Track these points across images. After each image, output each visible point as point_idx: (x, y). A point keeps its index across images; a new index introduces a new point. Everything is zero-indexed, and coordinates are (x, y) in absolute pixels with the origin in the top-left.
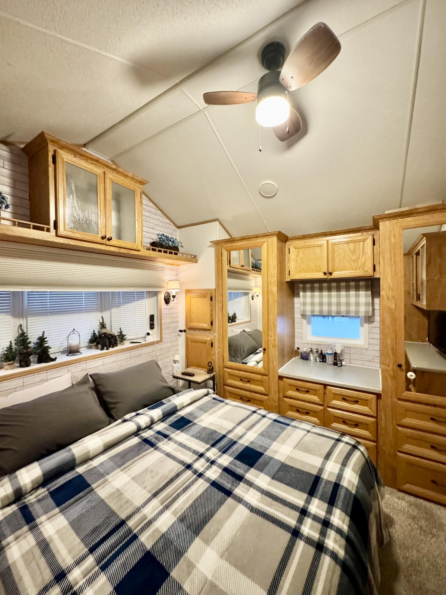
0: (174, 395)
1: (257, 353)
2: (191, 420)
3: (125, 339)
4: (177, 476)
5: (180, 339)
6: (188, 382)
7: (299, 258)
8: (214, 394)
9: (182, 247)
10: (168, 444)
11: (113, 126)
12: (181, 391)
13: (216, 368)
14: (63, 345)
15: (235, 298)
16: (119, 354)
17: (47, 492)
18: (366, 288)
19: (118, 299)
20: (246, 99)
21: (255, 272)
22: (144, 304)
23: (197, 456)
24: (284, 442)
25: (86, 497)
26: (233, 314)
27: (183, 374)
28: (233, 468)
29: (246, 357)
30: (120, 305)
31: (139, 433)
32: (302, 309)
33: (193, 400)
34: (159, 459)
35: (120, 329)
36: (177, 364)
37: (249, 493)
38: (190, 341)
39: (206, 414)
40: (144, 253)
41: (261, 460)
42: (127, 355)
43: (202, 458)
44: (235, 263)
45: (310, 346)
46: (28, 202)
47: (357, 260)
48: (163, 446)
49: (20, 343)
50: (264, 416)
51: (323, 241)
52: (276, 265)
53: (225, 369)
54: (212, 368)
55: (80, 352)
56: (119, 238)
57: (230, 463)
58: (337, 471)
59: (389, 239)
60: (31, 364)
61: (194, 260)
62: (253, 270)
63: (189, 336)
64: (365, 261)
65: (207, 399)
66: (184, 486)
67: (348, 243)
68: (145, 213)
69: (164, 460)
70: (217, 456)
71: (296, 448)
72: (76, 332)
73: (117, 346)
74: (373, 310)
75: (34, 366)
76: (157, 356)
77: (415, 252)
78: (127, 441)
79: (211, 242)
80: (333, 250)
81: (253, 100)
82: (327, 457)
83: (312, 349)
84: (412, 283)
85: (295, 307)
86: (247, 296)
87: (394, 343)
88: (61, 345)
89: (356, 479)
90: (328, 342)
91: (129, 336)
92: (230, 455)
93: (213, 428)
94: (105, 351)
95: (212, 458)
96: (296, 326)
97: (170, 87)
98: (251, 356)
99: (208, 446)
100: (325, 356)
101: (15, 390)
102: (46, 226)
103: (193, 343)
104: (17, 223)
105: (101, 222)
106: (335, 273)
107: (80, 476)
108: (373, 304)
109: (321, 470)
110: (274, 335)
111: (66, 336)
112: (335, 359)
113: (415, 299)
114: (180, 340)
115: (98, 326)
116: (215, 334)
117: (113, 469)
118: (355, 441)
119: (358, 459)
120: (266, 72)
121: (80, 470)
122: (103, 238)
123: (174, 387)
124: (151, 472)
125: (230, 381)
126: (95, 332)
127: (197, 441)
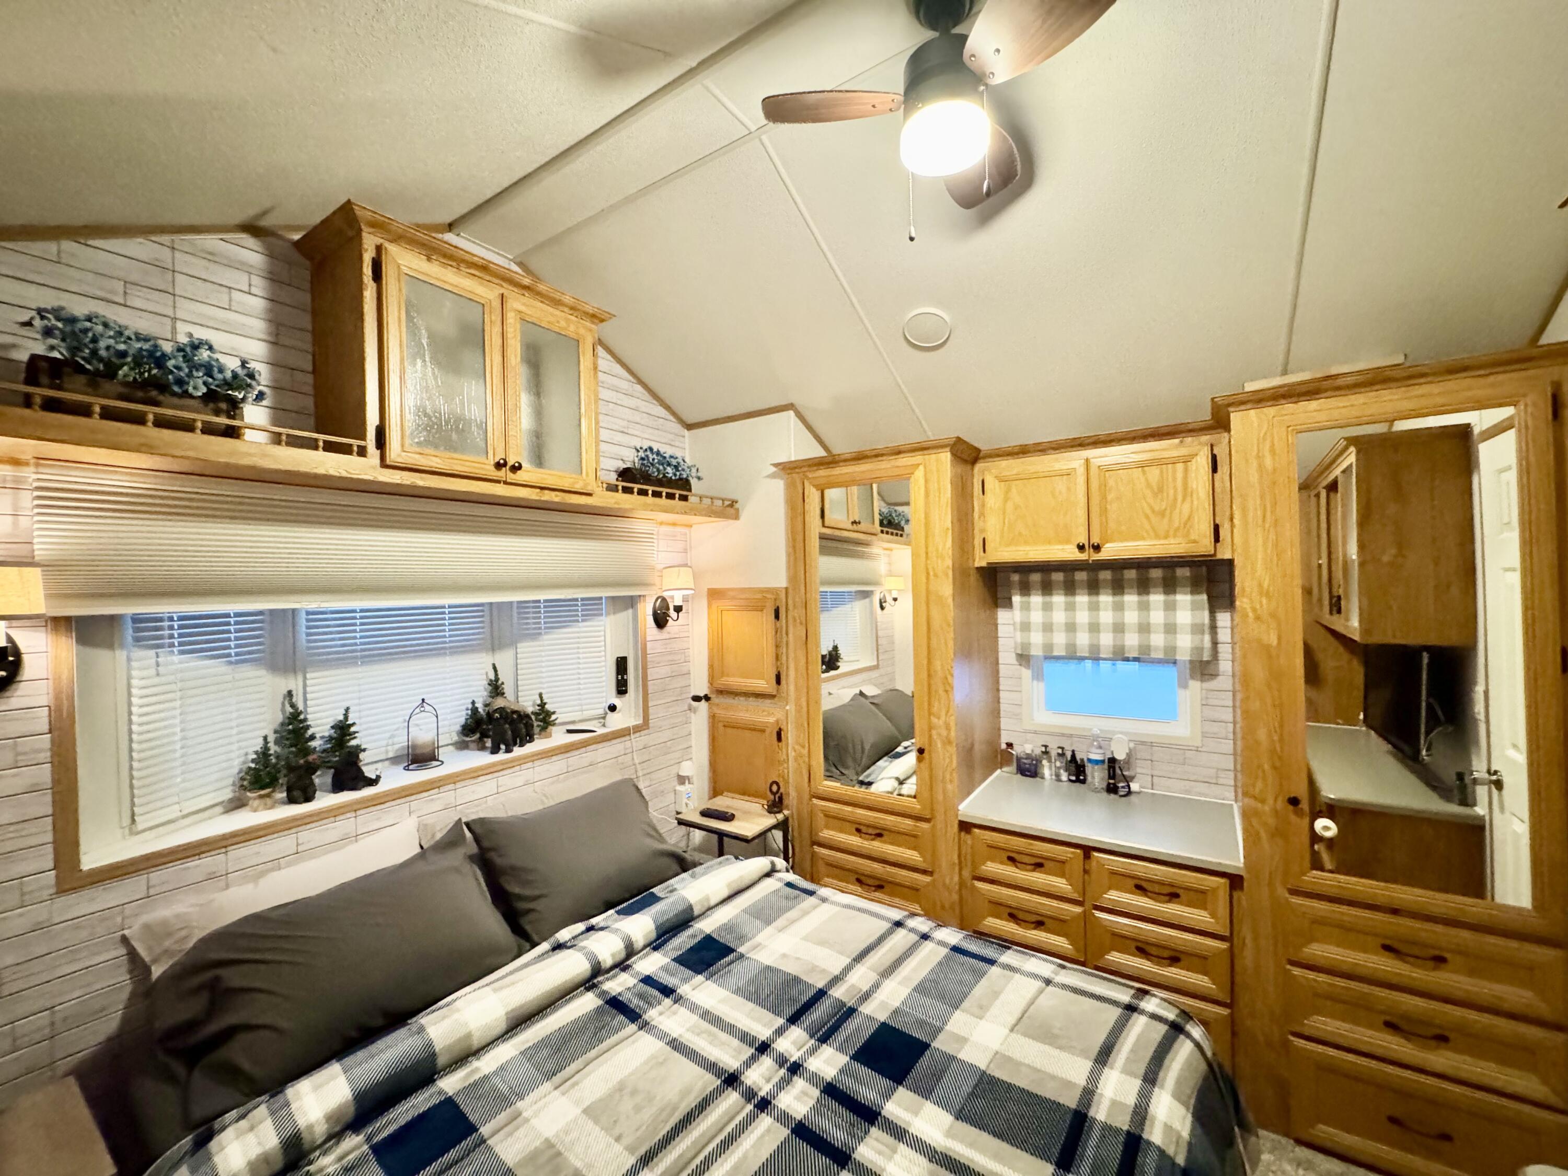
0: (684, 875)
1: (900, 755)
2: (732, 945)
3: (553, 724)
4: (703, 1105)
5: (694, 717)
6: (715, 837)
7: (1010, 505)
8: (788, 871)
9: (699, 478)
10: (675, 1013)
11: (525, 177)
12: (701, 864)
13: (791, 798)
14: (396, 740)
15: (835, 605)
16: (537, 763)
17: (366, 1147)
18: (1195, 586)
19: (534, 618)
20: (874, 106)
21: (889, 536)
22: (602, 628)
23: (753, 1050)
24: (981, 1011)
25: (466, 1161)
26: (831, 649)
27: (706, 814)
28: (849, 1085)
29: (868, 768)
30: (540, 634)
31: (595, 981)
32: (1019, 640)
33: (732, 892)
34: (653, 1057)
35: (541, 695)
36: (687, 787)
37: (897, 1157)
38: (721, 725)
39: (769, 930)
40: (603, 499)
41: (924, 1062)
42: (558, 765)
43: (764, 1057)
44: (836, 516)
45: (1042, 740)
46: (310, 379)
47: (1168, 512)
48: (661, 1018)
49: (287, 739)
50: (925, 937)
51: (1074, 460)
52: (950, 525)
53: (815, 801)
54: (781, 798)
55: (438, 760)
56: (539, 460)
57: (842, 1071)
58: (1131, 1099)
59: (1258, 457)
60: (318, 794)
61: (729, 510)
62: (882, 532)
63: (717, 711)
64: (1192, 511)
65: (770, 885)
66: (721, 1137)
67: (1142, 465)
68: (605, 394)
69: (665, 1060)
70: (804, 1049)
71: (1016, 1029)
72: (427, 708)
73: (531, 740)
74: (1215, 643)
75: (325, 799)
76: (634, 765)
77: (1325, 483)
78: (568, 1001)
79: (776, 465)
80: (1103, 486)
81: (891, 110)
82: (1104, 1056)
83: (1046, 746)
84: (1316, 565)
85: (1000, 635)
86: (867, 600)
87: (1276, 738)
88: (390, 742)
89: (1184, 1123)
90: (1091, 729)
91: (563, 712)
92: (841, 1049)
93: (791, 968)
94: (502, 756)
95: (791, 1056)
96: (1004, 684)
97: (670, 78)
98: (881, 763)
99: (780, 1021)
100: (1084, 766)
101: (276, 864)
102: (355, 442)
103: (729, 731)
104: (284, 438)
105: (494, 423)
106: (1107, 545)
107: (449, 1104)
108: (1213, 628)
109: (1088, 1094)
110: (948, 712)
111: (401, 719)
112: (1112, 775)
113: (1326, 608)
114: (693, 721)
115: (482, 688)
116: (788, 708)
117: (533, 1086)
118: (1177, 1011)
119: (1188, 1063)
120: (929, 35)
121: (450, 1084)
122: (499, 466)
123: (679, 851)
124: (634, 1092)
125: (827, 834)
126: (476, 705)
127: (751, 1005)
